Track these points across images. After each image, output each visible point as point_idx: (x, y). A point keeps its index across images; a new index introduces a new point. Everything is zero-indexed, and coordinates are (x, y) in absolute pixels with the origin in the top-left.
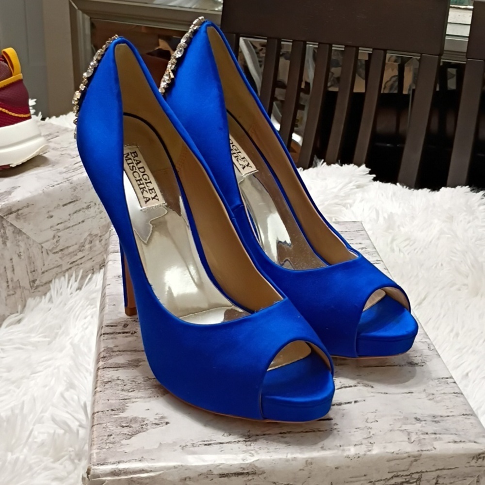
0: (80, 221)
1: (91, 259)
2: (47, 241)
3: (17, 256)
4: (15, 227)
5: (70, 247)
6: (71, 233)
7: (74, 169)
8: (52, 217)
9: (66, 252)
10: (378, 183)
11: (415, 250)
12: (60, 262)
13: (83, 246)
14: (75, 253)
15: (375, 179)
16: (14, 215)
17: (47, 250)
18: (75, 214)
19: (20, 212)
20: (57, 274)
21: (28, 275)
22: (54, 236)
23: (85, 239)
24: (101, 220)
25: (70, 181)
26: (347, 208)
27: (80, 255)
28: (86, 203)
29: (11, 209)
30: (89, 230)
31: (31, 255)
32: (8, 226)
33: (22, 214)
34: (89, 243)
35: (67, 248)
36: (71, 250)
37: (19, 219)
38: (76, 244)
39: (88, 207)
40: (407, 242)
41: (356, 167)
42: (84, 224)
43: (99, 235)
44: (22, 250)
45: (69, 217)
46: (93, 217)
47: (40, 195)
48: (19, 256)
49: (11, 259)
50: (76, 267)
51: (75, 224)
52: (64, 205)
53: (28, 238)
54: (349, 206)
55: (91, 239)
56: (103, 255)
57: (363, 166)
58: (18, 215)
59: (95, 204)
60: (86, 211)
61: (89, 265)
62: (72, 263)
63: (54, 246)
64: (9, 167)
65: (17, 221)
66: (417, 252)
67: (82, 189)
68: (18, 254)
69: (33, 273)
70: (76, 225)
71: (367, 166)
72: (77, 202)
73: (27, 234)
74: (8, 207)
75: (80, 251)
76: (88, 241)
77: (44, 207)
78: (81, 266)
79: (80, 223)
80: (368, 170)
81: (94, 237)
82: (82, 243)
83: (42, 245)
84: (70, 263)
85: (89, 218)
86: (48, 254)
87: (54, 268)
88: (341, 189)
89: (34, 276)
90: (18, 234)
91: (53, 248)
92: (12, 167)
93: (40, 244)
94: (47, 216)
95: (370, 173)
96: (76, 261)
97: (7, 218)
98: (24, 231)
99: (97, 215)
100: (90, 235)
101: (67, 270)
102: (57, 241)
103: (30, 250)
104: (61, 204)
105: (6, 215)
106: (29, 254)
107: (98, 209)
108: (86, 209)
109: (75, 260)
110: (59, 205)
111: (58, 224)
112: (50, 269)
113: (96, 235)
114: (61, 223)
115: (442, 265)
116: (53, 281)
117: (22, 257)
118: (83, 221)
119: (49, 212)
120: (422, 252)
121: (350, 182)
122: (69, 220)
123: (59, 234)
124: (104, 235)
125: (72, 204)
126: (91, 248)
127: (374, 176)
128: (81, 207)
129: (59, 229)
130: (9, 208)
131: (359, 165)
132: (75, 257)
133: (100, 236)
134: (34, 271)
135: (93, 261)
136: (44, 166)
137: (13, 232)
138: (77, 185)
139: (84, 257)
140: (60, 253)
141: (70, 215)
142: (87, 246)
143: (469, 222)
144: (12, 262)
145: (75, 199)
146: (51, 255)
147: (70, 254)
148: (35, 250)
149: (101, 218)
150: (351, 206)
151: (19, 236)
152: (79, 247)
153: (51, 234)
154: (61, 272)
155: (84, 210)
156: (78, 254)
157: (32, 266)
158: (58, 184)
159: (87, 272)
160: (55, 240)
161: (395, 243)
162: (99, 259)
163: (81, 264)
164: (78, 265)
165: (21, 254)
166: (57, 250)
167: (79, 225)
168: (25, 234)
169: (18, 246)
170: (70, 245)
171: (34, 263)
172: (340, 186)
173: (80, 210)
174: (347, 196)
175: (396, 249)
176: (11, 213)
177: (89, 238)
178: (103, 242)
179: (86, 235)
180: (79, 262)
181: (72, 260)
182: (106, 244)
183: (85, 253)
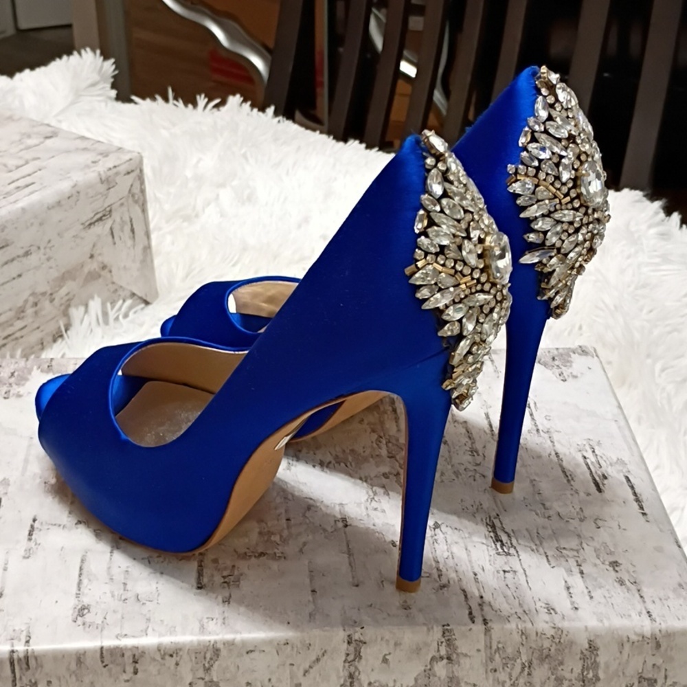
0: (15, 276)
1: (38, 328)
5: (1, 315)
6: (1, 295)
7: (6, 194)
13: (23, 312)
14: (11, 323)
18: (6, 267)
23: (26, 301)
24: (51, 270)
27: (19, 324)
28: (22, 248)
30: (31, 287)
34: (32, 307)
36: (2, 319)
38: (10, 310)
39: (27, 254)
42: (20, 279)
43: (49, 292)
46: (37, 268)
50: (14, 342)
51: (6, 280)
55: (36, 300)
56: (57, 321)
59: (39, 248)
60: (24, 260)
61: (33, 338)
62: (6, 338)
67: (16, 228)
70: (8, 282)
72: (9, 248)
75: (18, 319)
76: (30, 303)
78: (21, 340)
79: (14, 279)
81: (40, 297)
82: (20, 307)
84: (3, 337)
85: (29, 270)
96: (13, 334)
99: (42, 264)
100: (33, 294)
107: (45, 254)
108: (24, 256)
109: (10, 333)
113: (44, 294)
115: (580, 328)
118: (20, 276)
124: (57, 291)
126: (36, 313)
128: (14, 255)
132: (11, 328)
133: (51, 294)
135: (42, 331)
138: (7, 221)
139: (25, 326)
142: (30, 311)
143: (629, 257)
145: (4, 244)
149: (51, 268)
152: (16, 313)
155: (19, 259)
156: (15, 324)
159: (33, 347)
162: (51, 328)
163: (22, 337)
164: (17, 339)
167: (14, 281)
170: (1, 312)
173: (13, 260)
177: (32, 300)
178: (57, 302)
179: (26, 295)
180: (18, 335)
181: (6, 334)
182: (61, 305)
183: (28, 320)
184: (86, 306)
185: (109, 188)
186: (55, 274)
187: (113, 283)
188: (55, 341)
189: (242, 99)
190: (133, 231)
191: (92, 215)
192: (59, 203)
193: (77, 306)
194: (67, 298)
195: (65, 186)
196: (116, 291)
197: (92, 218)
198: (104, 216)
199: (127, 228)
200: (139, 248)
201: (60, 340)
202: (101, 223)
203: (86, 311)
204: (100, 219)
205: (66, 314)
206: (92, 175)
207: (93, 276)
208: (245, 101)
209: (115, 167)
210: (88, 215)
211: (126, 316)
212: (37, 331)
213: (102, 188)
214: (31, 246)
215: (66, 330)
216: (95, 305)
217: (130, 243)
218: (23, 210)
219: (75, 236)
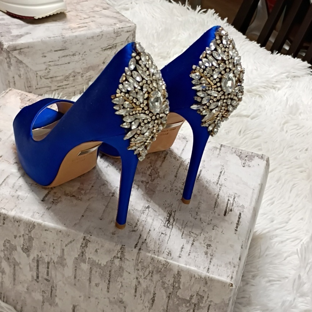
0: (67, 62)
1: (74, 86)
2: (40, 71)
3: (18, 76)
4: (18, 59)
5: (58, 77)
6: (59, 69)
8: (45, 57)
9: (54, 79)
11: (298, 134)
12: (50, 85)
13: (68, 78)
14: (62, 81)
16: (17, 52)
17: (40, 76)
18: (63, 58)
19: (22, 50)
20: (47, 91)
21: (25, 88)
22: (46, 69)
23: (70, 74)
24: (84, 64)
25: (63, 36)
27: (65, 83)
28: (72, 52)
29: (16, 48)
30: (73, 69)
31: (28, 77)
32: (13, 57)
33: (23, 51)
34: (73, 77)
35: (56, 77)
36: (58, 78)
37: (21, 54)
38: (62, 76)
39: (74, 55)
40: (295, 127)
42: (69, 64)
43: (81, 73)
44: (22, 73)
45: (58, 59)
46: (77, 62)
47: (39, 42)
48: (20, 76)
49: (13, 77)
50: (62, 89)
51: (62, 63)
52: (55, 51)
53: (27, 66)
55: (75, 75)
56: (83, 86)
58: (20, 51)
59: (80, 54)
60: (72, 57)
61: (71, 90)
62: (59, 87)
63: (46, 74)
64: (33, 19)
65: (19, 55)
66: (300, 135)
67: (71, 43)
68: (19, 75)
69: (29, 88)
70: (63, 64)
72: (66, 50)
73: (26, 64)
74: (13, 46)
75: (65, 80)
76: (72, 75)
77: (40, 50)
78: (65, 89)
79: (66, 64)
81: (77, 74)
82: (67, 76)
83: (38, 72)
84: (57, 86)
85: (73, 62)
86: (41, 78)
87: (45, 87)
88: (275, 76)
89: (29, 90)
90: (20, 63)
91: (45, 76)
92: (35, 19)
93: (36, 71)
94: (42, 55)
96: (62, 86)
97: (12, 52)
98: (24, 62)
99: (80, 60)
100: (74, 72)
101: (55, 90)
102: (48, 72)
103: (28, 74)
104: (53, 50)
105: (12, 51)
106: (27, 76)
107: (82, 57)
108: (72, 55)
109: (61, 85)
110: (51, 50)
111: (50, 62)
112: (42, 88)
113: (79, 73)
114: (52, 61)
116: (43, 95)
117: (22, 77)
118: (69, 63)
119: (43, 53)
120: (304, 136)
122: (58, 60)
123: (50, 68)
124: (85, 73)
125: (61, 51)
126: (74, 80)
128: (68, 54)
129: (50, 65)
130: (15, 47)
132: (62, 83)
133: (82, 74)
134: (30, 87)
135: (75, 88)
136: (59, 22)
137: (16, 62)
138: (67, 40)
139: (68, 84)
140: (50, 79)
141: (59, 57)
142: (71, 79)
144: (14, 79)
145: (64, 48)
146: (43, 80)
147: (57, 81)
148: (31, 75)
149: (83, 63)
151: (20, 65)
152: (65, 78)
153: (44, 67)
154: (50, 91)
155: (70, 56)
156: (64, 82)
157: (29, 84)
158: (54, 37)
159: (70, 94)
160: (47, 71)
161: (286, 125)
162: (80, 88)
163: (66, 88)
164: (63, 88)
165: (21, 75)
166: (48, 77)
167: (66, 65)
168: (25, 64)
169: (19, 70)
170: (57, 75)
171: (30, 82)
172: (276, 74)
173: (67, 56)
175: (285, 130)
176: (15, 50)
177: (73, 74)
178: (84, 77)
179: (70, 72)
180: (64, 87)
181: (59, 85)
182: (86, 79)
183: (70, 82)
185: (117, 36)
186: (85, 66)
188: (80, 93)
189: (215, 11)
191: (107, 46)
192: (93, 37)
194: (89, 77)
195: (98, 31)
197: (106, 47)
198: (112, 47)
202: (110, 50)
204: (110, 48)
205: (88, 84)
206: (111, 29)
208: (216, 12)
209: (122, 28)
210: (105, 45)
212: (73, 87)
213: (114, 35)
214: (76, 52)
218: (76, 37)
219: (98, 53)
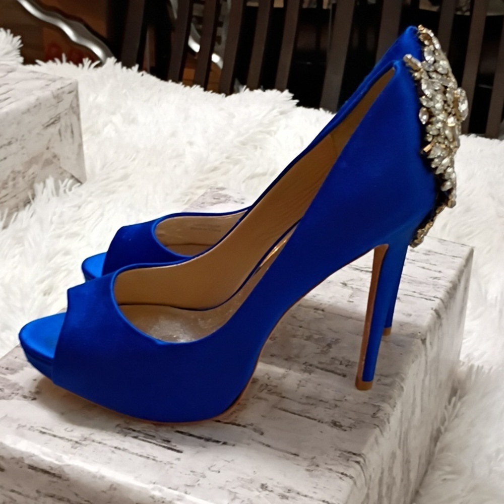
0: (3, 158)
1: (15, 196)
10: (301, 109)
13: (6, 184)
15: (298, 105)
23: (9, 177)
24: (24, 156)
26: (271, 135)
27: (4, 192)
28: (7, 139)
30: (12, 167)
34: (12, 180)
39: (10, 143)
41: (279, 92)
42: (6, 161)
43: (22, 171)
46: (16, 154)
54: (273, 133)
55: (14, 176)
56: (27, 192)
57: (286, 92)
59: (17, 140)
60: (8, 147)
61: (12, 202)
67: (3, 125)
71: (290, 91)
75: (4, 188)
76: (11, 178)
78: (5, 204)
79: (2, 160)
80: (291, 95)
81: (17, 174)
82: (5, 180)
85: (11, 155)
88: (265, 116)
95: (294, 98)
99: (19, 151)
100: (13, 172)
107: (20, 145)
108: (8, 145)
113: (19, 172)
118: (5, 158)
121: (273, 109)
124: (27, 171)
126: (14, 185)
127: (297, 101)
128: (2, 144)
131: (282, 90)
133: (24, 173)
135: (17, 198)
139: (8, 194)
142: (11, 183)
149: (24, 154)
150: (275, 133)
152: (2, 184)
155: (5, 147)
156: (2, 192)
159: (12, 209)
162: (22, 196)
163: (5, 201)
164: (2, 203)
167: (2, 162)
172: (264, 113)
173: (1, 147)
174: (271, 123)
177: (12, 175)
178: (26, 178)
179: (8, 172)
180: (3, 200)
182: (29, 181)
183: (9, 190)
184: (44, 182)
185: (58, 102)
186: (26, 158)
187: (60, 168)
188: (25, 205)
189: (115, 60)
190: (72, 132)
191: (48, 120)
192: (29, 110)
193: (39, 182)
194: (32, 176)
196: (62, 173)
197: (48, 122)
198: (56, 120)
199: (69, 130)
200: (76, 144)
201: (28, 206)
202: (54, 126)
203: (45, 186)
204: (53, 123)
205: (31, 187)
206: (48, 93)
207: (48, 163)
209: (61, 88)
210: (46, 120)
211: (70, 190)
212: (15, 198)
213: (55, 102)
214: (12, 138)
215: (33, 199)
216: (50, 182)
217: (70, 140)
219: (38, 134)
